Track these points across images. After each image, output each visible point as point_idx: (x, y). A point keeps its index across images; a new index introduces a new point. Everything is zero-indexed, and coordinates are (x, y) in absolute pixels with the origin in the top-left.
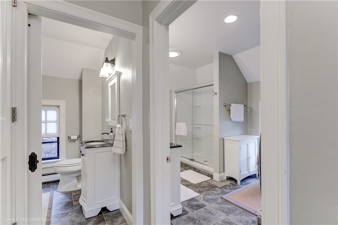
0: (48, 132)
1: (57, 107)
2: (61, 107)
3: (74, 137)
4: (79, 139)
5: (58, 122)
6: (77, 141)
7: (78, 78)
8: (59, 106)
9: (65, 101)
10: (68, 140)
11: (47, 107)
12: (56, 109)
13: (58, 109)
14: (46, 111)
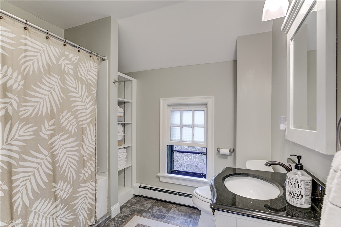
0: (195, 139)
1: (205, 106)
2: (208, 105)
3: (225, 151)
4: (233, 154)
5: (206, 126)
6: (229, 157)
7: (231, 58)
8: (206, 104)
9: (214, 96)
10: (217, 154)
11: (194, 107)
12: (203, 109)
13: (205, 109)
14: (193, 111)
